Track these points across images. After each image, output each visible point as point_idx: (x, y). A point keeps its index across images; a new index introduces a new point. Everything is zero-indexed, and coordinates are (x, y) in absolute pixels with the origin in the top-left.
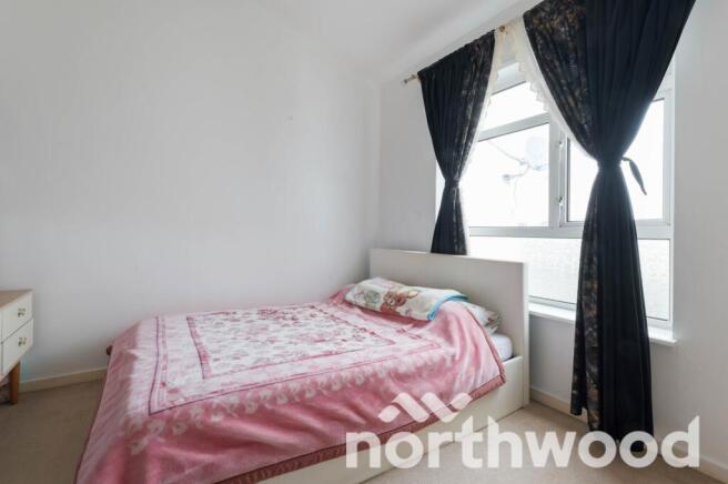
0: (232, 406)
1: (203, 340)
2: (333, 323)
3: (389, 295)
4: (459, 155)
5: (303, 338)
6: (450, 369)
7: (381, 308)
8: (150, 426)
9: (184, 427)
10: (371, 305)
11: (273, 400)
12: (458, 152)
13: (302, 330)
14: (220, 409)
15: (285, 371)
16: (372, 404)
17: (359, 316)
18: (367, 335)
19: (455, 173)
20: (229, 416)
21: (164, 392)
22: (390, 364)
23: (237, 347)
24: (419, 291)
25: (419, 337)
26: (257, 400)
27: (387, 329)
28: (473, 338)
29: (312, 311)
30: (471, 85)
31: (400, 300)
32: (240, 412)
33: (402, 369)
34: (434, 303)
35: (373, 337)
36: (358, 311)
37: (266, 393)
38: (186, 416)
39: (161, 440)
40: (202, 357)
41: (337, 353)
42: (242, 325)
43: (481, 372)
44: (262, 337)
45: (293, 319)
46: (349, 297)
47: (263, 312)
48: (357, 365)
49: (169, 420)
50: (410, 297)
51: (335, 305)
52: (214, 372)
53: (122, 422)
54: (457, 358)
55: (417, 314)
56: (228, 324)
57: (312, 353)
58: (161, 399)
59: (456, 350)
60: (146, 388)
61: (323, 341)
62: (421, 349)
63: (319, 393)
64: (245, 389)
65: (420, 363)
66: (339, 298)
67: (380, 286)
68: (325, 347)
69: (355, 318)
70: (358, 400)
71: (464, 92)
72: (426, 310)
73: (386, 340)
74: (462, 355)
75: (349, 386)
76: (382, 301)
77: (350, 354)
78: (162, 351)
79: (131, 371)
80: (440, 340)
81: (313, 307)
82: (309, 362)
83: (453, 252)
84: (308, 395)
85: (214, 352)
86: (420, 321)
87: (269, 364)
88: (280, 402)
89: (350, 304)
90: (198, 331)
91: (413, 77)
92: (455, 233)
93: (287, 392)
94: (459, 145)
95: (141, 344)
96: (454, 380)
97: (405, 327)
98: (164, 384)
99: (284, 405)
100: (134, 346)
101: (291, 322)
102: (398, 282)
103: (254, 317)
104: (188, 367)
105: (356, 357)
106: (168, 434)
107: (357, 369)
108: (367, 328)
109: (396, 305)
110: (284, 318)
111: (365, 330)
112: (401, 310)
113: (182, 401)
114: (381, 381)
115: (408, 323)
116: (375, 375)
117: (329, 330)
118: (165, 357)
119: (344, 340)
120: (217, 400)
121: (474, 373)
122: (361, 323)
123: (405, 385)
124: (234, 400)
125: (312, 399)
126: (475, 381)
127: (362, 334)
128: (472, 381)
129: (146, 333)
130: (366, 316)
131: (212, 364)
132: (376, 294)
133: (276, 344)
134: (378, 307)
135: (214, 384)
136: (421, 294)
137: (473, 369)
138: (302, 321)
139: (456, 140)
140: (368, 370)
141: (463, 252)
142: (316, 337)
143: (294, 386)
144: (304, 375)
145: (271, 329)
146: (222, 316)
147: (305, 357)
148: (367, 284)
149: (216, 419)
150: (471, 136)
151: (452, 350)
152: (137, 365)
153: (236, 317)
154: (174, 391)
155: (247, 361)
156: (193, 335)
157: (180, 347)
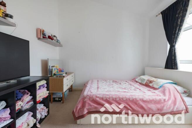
0: (101, 97)
1: (99, 85)
2: (130, 85)
3: (148, 80)
4: (175, 37)
5: (120, 88)
6: (163, 103)
7: (145, 84)
8: (87, 97)
9: (92, 99)
10: (142, 83)
11: (109, 98)
12: (175, 36)
13: (121, 86)
14: (98, 97)
15: (113, 93)
16: (134, 106)
17: (138, 85)
18: (138, 90)
19: (173, 43)
20: (100, 99)
21: (90, 92)
22: (141, 97)
23: (105, 87)
24: (157, 80)
25: (154, 92)
26: (106, 97)
27: (145, 89)
28: (174, 96)
29: (126, 82)
30: (180, 12)
31: (151, 82)
32: (102, 99)
33: (145, 99)
34: (161, 84)
35: (140, 91)
36: (138, 84)
37: (108, 96)
38: (92, 97)
39: (88, 100)
40: (98, 88)
41: (127, 92)
42: (108, 83)
43: (176, 106)
44: (111, 86)
45: (120, 83)
46: (137, 80)
47: (113, 81)
48: (131, 95)
49: (90, 97)
50: (154, 81)
51: (132, 81)
52: (99, 91)
53: (83, 95)
54: (166, 100)
55: (155, 86)
56: (105, 83)
57: (121, 91)
58: (89, 93)
59: (167, 98)
60: (87, 91)
61: (125, 89)
62: (153, 95)
63: (120, 99)
64: (104, 95)
65: (151, 99)
66: (134, 80)
67: (146, 78)
68: (125, 90)
69: (137, 85)
70: (130, 104)
71: (177, 15)
72: (159, 85)
73: (143, 92)
74: (168, 100)
75: (128, 100)
76: (146, 82)
77: (131, 93)
78: (91, 86)
79: (86, 88)
80: (161, 94)
81: (126, 81)
82: (119, 93)
83: (172, 69)
84: (117, 99)
85: (101, 87)
86: (156, 88)
87: (110, 91)
88: (111, 99)
89: (137, 82)
90: (99, 83)
91: (159, 14)
92: (173, 62)
93: (112, 97)
94: (175, 33)
95: (89, 84)
96: (164, 106)
97: (151, 89)
98: (90, 91)
99: (111, 100)
100: (87, 84)
101: (119, 84)
102: (152, 77)
103: (111, 82)
104: (95, 89)
105: (132, 94)
106: (89, 99)
107: (131, 96)
108: (139, 88)
109: (149, 83)
110: (118, 83)
111: (138, 88)
112: (151, 85)
113: (92, 94)
114: (138, 101)
115: (152, 88)
116: (136, 99)
117: (128, 87)
118: (92, 87)
119: (131, 90)
120: (98, 96)
121: (173, 106)
122: (138, 87)
123: (146, 104)
124: (101, 96)
125: (118, 100)
126: (173, 109)
127: (136, 89)
128: (172, 108)
129: (90, 82)
130: (140, 85)
131: (99, 89)
132: (144, 80)
133: (114, 88)
134: (144, 83)
135: (98, 93)
136: (158, 81)
137: (172, 105)
138: (122, 84)
139: (174, 32)
140: (134, 97)
141: (177, 68)
142: (124, 88)
143: (114, 97)
144: (117, 95)
145: (114, 85)
146: (104, 81)
147: (119, 91)
148: (142, 77)
149: (98, 99)
150: (180, 30)
151: (164, 98)
152: (87, 87)
153: (107, 81)
154: (91, 92)
155: (106, 90)
156: (98, 84)
157: (95, 85)
